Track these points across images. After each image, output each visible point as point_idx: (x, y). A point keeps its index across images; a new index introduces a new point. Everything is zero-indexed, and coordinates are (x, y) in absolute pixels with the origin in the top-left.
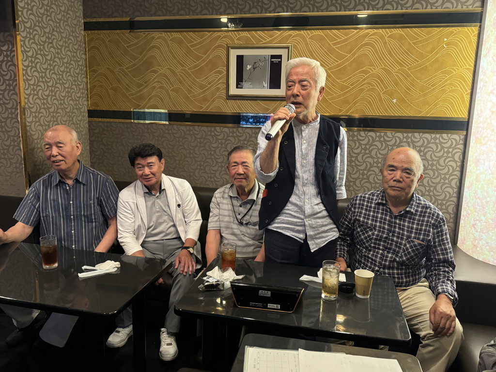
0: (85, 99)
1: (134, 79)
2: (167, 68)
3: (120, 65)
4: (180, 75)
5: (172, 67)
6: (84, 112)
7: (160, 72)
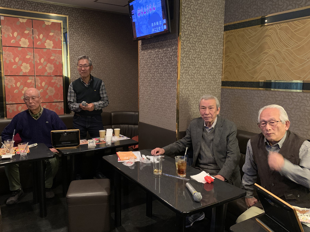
0: (220, 74)
1: (251, 59)
2: (275, 50)
3: (243, 51)
4: (285, 54)
5: (278, 49)
6: (218, 83)
7: (270, 53)
